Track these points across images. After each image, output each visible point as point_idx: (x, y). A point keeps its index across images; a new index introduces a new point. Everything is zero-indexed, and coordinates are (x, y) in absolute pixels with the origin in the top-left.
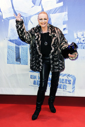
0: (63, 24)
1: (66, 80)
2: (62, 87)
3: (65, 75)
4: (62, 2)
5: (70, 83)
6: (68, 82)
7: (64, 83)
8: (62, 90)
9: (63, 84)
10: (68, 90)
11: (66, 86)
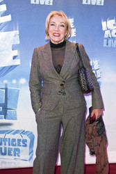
0: (13, 50)
1: (19, 140)
2: (12, 153)
3: (17, 132)
4: (10, 15)
5: (26, 146)
6: (21, 144)
7: (15, 145)
8: (13, 157)
9: (13, 147)
10: (22, 157)
11: (19, 150)
